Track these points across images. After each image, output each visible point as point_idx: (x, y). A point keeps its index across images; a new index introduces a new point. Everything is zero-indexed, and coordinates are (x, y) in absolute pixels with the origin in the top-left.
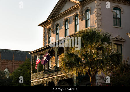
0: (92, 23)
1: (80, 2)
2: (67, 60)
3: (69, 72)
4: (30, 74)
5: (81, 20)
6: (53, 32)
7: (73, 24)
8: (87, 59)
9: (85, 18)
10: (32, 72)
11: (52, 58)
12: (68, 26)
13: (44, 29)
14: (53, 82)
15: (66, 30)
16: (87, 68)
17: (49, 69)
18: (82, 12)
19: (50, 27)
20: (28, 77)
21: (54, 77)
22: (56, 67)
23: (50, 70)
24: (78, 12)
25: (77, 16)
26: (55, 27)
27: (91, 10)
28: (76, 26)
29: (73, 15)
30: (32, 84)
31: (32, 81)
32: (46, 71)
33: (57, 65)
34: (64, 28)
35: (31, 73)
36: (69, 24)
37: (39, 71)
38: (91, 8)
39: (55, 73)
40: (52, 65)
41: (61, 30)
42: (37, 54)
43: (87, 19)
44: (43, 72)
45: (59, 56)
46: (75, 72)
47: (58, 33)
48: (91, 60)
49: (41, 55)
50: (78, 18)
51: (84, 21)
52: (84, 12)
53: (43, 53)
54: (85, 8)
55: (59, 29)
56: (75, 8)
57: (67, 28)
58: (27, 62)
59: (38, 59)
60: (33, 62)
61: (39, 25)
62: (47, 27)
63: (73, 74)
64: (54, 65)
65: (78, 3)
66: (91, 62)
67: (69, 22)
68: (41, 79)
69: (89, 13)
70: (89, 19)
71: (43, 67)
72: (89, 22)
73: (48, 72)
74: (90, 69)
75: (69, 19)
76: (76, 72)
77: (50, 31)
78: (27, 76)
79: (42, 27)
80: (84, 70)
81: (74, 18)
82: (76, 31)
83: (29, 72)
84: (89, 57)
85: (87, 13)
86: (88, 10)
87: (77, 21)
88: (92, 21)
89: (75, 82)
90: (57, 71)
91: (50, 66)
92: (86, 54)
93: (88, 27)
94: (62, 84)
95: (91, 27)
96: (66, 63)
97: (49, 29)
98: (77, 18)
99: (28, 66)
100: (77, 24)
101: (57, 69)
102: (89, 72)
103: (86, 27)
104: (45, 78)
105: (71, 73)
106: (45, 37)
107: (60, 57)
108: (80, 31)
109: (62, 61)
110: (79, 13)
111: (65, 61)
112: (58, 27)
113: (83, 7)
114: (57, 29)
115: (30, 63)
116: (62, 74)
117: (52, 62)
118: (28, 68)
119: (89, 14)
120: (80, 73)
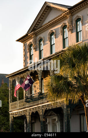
0: (84, 35)
1: (68, 9)
2: (54, 85)
3: (57, 99)
4: (8, 103)
5: (70, 32)
6: (35, 49)
7: (60, 38)
8: (80, 83)
9: (75, 30)
10: (11, 100)
11: (36, 82)
12: (54, 41)
13: (24, 45)
14: (37, 112)
15: (51, 46)
16: (80, 94)
17: (31, 96)
18: (72, 21)
19: (31, 42)
20: (6, 107)
21: (38, 106)
22: (41, 94)
23: (33, 97)
24: (67, 22)
25: (66, 28)
26: (38, 42)
27: (83, 19)
28: (64, 40)
29: (59, 26)
30: (11, 116)
31: (11, 112)
32: (28, 99)
33: (42, 91)
34: (49, 43)
35: (10, 102)
36: (55, 38)
37: (20, 99)
38: (83, 17)
39: (40, 101)
40: (35, 91)
41: (45, 46)
42: (16, 78)
43: (78, 31)
44: (24, 100)
45: (44, 79)
46: (65, 99)
47: (41, 49)
48: (85, 84)
49: (21, 78)
50: (67, 30)
51: (74, 34)
52: (74, 22)
53: (23, 76)
54: (75, 17)
55: (43, 44)
56: (62, 17)
57: (52, 44)
58: (3, 88)
59: (17, 83)
60: (11, 88)
61: (18, 41)
62: (28, 43)
63: (63, 102)
64: (38, 91)
65: (66, 11)
66: (85, 86)
67: (55, 36)
68: (21, 109)
69: (81, 23)
70: (80, 31)
71: (24, 94)
72: (80, 35)
73: (31, 99)
74: (83, 95)
75: (56, 31)
76: (67, 100)
77: (32, 48)
78: (4, 106)
79: (22, 42)
80: (76, 96)
81: (62, 30)
82: (64, 47)
83: (6, 100)
84: (82, 80)
85: (78, 23)
86: (78, 20)
87: (65, 33)
88: (84, 33)
89: (65, 112)
90: (42, 98)
91: (33, 92)
92: (79, 76)
93: (80, 41)
94: (49, 114)
95: (83, 41)
96: (53, 89)
97: (31, 45)
98: (65, 30)
99: (6, 92)
100: (65, 37)
101: (41, 96)
102: (83, 99)
103: (77, 41)
104: (27, 107)
105: (59, 101)
106: (25, 55)
107: (46, 81)
108: (69, 47)
109: (48, 86)
110: (67, 24)
111: (51, 86)
112: (42, 43)
113: (72, 15)
114: (40, 45)
115: (7, 89)
116: (48, 102)
117: (35, 87)
118: (5, 96)
119: (81, 25)
120: (71, 100)
